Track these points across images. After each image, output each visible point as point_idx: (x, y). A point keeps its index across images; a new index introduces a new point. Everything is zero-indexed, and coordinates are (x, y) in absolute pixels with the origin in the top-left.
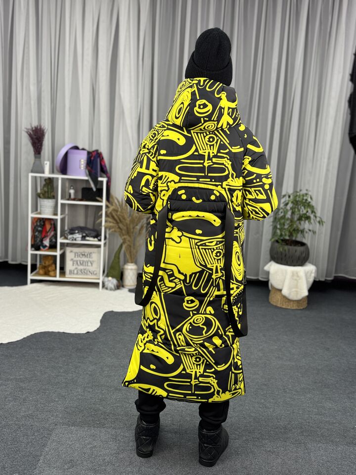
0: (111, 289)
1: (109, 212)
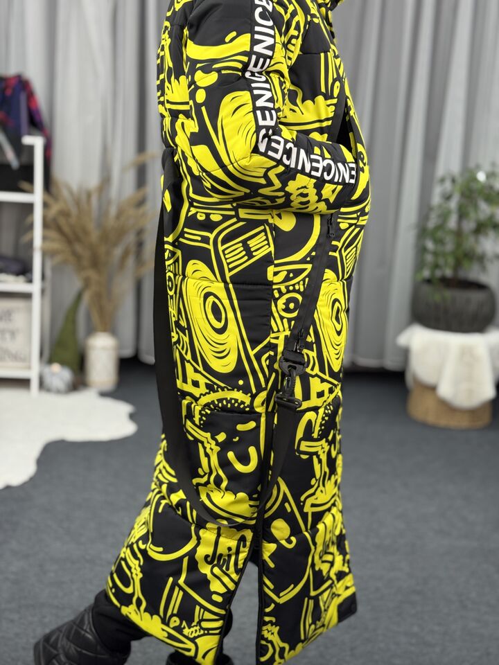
0: (58, 392)
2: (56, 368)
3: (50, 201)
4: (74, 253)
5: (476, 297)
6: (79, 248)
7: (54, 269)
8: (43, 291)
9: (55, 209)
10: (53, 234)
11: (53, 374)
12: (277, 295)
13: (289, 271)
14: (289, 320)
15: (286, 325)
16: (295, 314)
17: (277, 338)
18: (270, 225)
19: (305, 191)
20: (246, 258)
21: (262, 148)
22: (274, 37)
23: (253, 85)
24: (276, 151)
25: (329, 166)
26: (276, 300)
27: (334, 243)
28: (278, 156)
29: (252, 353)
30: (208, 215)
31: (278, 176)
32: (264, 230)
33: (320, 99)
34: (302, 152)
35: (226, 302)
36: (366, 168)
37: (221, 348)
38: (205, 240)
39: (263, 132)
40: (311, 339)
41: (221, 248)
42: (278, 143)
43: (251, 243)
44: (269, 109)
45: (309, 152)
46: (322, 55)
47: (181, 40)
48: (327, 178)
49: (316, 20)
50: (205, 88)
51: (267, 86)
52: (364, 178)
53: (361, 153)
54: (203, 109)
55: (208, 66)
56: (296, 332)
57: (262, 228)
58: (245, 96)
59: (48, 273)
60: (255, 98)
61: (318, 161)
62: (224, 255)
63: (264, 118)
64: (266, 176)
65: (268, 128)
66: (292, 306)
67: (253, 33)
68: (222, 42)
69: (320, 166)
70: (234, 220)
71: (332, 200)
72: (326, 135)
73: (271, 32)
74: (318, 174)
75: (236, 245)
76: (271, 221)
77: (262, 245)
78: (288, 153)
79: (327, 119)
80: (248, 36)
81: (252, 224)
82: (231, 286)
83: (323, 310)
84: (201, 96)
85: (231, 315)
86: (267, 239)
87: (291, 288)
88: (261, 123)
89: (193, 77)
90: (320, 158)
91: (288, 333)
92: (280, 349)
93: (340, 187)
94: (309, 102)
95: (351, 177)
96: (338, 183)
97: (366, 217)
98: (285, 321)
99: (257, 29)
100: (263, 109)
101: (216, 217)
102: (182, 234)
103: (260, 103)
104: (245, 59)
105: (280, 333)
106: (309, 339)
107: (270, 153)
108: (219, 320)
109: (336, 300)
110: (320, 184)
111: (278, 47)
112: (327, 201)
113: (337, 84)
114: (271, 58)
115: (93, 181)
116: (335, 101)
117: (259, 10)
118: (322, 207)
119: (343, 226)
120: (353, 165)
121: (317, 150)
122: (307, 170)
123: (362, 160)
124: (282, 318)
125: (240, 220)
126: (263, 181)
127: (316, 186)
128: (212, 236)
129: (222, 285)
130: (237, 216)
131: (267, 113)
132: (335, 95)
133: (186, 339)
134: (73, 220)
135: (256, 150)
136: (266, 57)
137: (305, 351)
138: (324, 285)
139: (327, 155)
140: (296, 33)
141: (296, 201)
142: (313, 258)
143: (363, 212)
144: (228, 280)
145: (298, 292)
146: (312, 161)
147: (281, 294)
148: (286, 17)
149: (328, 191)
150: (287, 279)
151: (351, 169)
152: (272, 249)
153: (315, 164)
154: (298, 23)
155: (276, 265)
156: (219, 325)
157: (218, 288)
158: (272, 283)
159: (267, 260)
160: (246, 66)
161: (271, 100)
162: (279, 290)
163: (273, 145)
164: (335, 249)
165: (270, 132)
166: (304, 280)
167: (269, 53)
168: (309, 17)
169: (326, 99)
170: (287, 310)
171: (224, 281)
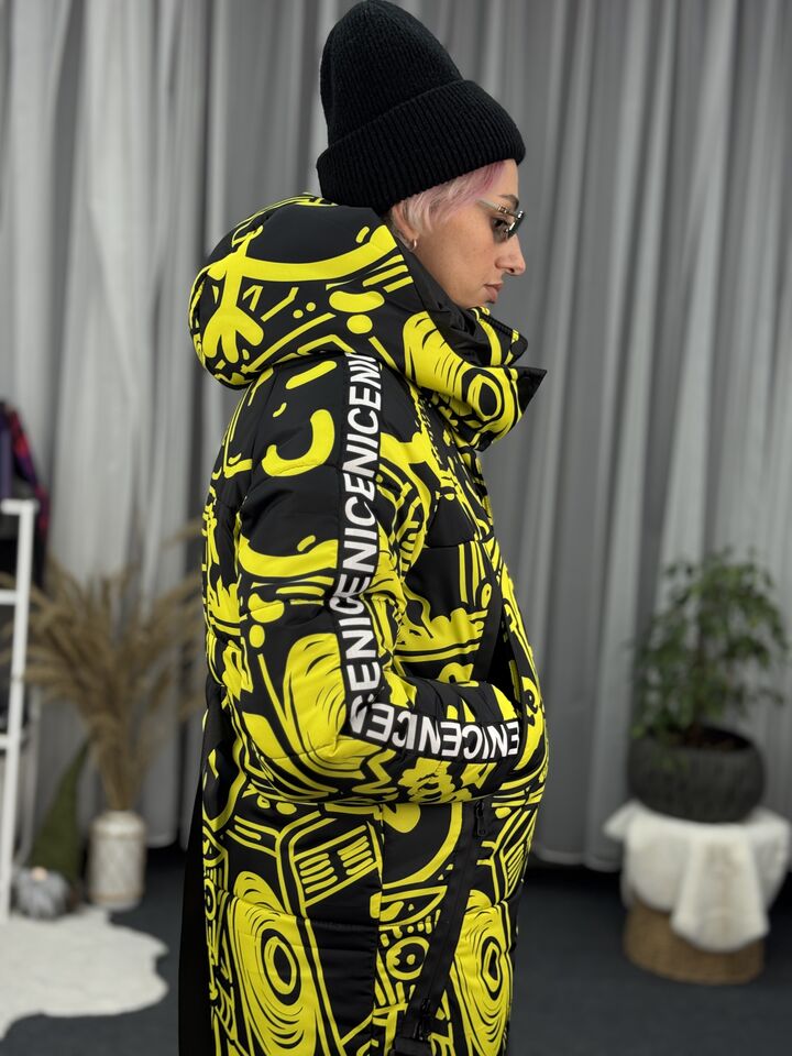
0: (43, 916)
1: (40, 627)
2: (40, 874)
3: (41, 600)
4: (79, 683)
5: (733, 761)
6: (85, 675)
7: (44, 709)
8: (24, 746)
9: (50, 612)
10: (43, 654)
11: (35, 884)
12: (385, 942)
13: (407, 902)
14: (407, 984)
15: (401, 994)
16: (416, 974)
17: (385, 1016)
18: (376, 824)
19: (432, 781)
20: (335, 879)
21: (357, 727)
22: (376, 542)
23: (343, 623)
24: (381, 729)
25: (473, 736)
26: (384, 950)
27: (486, 844)
28: (384, 737)
29: (340, 1043)
30: (273, 803)
31: (385, 766)
32: (367, 833)
33: (460, 613)
34: (426, 721)
35: (299, 949)
36: (539, 717)
37: (288, 1030)
38: (268, 841)
39: (358, 700)
40: (444, 1014)
41: (293, 859)
42: (384, 715)
43: (345, 854)
44: (368, 661)
45: (438, 717)
46: (462, 547)
47: (232, 530)
48: (468, 755)
49: (450, 497)
50: (265, 626)
51: (366, 621)
52: (534, 734)
53: (529, 692)
54: (261, 658)
55: (270, 587)
56: (417, 1004)
57: (363, 828)
58: (328, 641)
59: (35, 712)
60: (345, 645)
61: (453, 732)
62: (299, 870)
63: (360, 678)
64: (364, 767)
65: (365, 694)
66: (411, 959)
67: (342, 538)
68: (293, 551)
69: (457, 739)
70: (317, 814)
71: (479, 785)
72: (471, 666)
73: (372, 535)
74: (454, 753)
75: (318, 857)
76: (378, 817)
77: (362, 859)
78: (401, 728)
79: (472, 642)
80: (335, 543)
81: (345, 823)
82: (308, 923)
83: (466, 962)
84: (257, 637)
85: (306, 973)
86: (371, 848)
87: (410, 929)
88: (355, 686)
89: (246, 602)
90: (457, 726)
91: (403, 1006)
92: (390, 1035)
93: (492, 766)
94: (442, 619)
95: (511, 745)
96: (489, 760)
97: (542, 789)
98: (399, 986)
99: (349, 532)
100: (358, 663)
101: (286, 809)
102: (231, 824)
103: (354, 652)
104: (329, 581)
105: (390, 1006)
106: (440, 1016)
107: (370, 734)
108: (286, 979)
109: (492, 939)
110: (457, 767)
111: (384, 557)
112: (471, 787)
113: (488, 587)
114: (372, 575)
115: (115, 564)
116: (484, 614)
117: (353, 501)
118: (465, 795)
119: (501, 813)
120: (515, 725)
121: (452, 712)
122: (435, 749)
123: (531, 704)
124: (394, 981)
125: (325, 815)
126: (360, 776)
127: (450, 771)
128: (279, 837)
129: (293, 919)
130: (321, 808)
131: (365, 668)
132: (484, 605)
133: (231, 1003)
134: (77, 631)
135: (346, 730)
136: (362, 575)
137: (434, 1036)
138: (467, 917)
139: (470, 717)
140: (415, 525)
141: (418, 795)
142: (448, 875)
143: (535, 785)
144: (304, 913)
145: (423, 934)
146: (443, 732)
147: (393, 940)
148: (397, 505)
149: (471, 774)
150: (404, 914)
151: (511, 732)
152: (379, 864)
153: (447, 738)
154: (419, 510)
155: (386, 893)
156: (286, 989)
157: (286, 923)
158: (378, 922)
159: (370, 884)
160: (330, 592)
161: (372, 645)
162: (390, 934)
163: (376, 719)
164: (487, 853)
165: (371, 698)
166: (432, 914)
167: (369, 568)
168: (438, 495)
169: (469, 612)
170: (403, 967)
171: (296, 911)
